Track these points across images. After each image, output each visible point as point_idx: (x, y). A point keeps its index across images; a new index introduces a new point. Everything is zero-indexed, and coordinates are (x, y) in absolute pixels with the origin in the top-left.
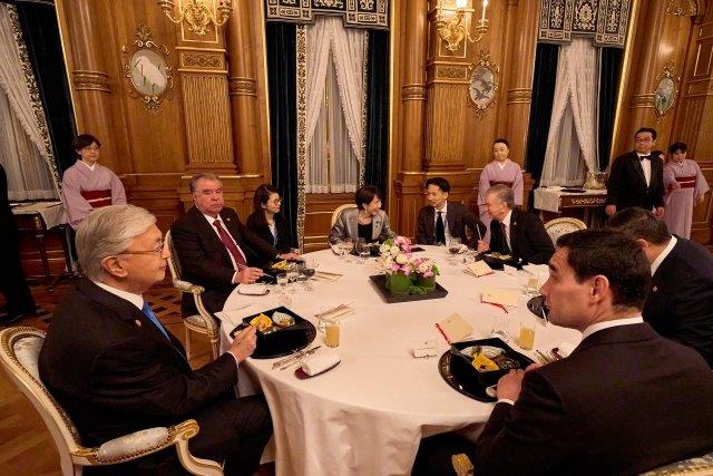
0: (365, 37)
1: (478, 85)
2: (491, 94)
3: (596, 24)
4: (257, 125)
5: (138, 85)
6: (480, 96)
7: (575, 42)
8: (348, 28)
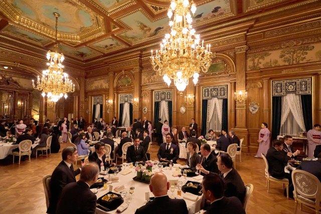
0: (222, 100)
1: (252, 108)
2: (257, 110)
3: (296, 89)
4: (199, 117)
5: (181, 111)
6: (253, 111)
7: (288, 95)
8: (218, 99)
